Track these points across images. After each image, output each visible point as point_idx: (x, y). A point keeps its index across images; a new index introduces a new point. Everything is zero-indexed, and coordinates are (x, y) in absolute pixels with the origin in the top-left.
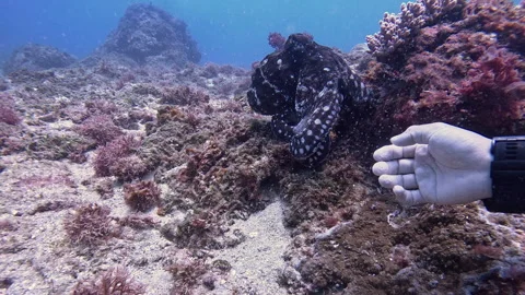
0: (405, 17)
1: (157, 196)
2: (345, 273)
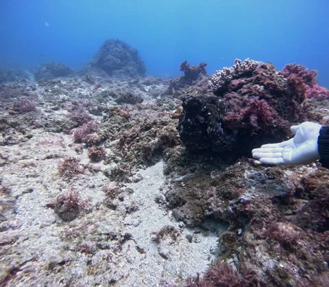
0: (222, 75)
1: (104, 155)
2: (185, 198)
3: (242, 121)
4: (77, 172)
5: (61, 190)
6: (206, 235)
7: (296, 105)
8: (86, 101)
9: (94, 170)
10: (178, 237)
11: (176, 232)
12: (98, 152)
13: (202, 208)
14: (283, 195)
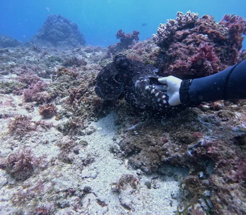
0: (168, 26)
2: (140, 146)
4: (29, 129)
5: (12, 149)
6: (164, 180)
8: (34, 66)
10: (138, 185)
11: (135, 180)
12: (50, 109)
13: (158, 155)
14: (242, 135)
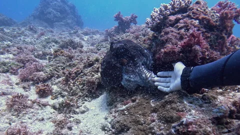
0: (161, 11)
1: (51, 91)
3: (180, 52)
4: (25, 107)
5: (10, 124)
7: (226, 38)
8: (30, 47)
9: (43, 105)
12: (46, 88)
13: (145, 133)
14: (221, 116)
